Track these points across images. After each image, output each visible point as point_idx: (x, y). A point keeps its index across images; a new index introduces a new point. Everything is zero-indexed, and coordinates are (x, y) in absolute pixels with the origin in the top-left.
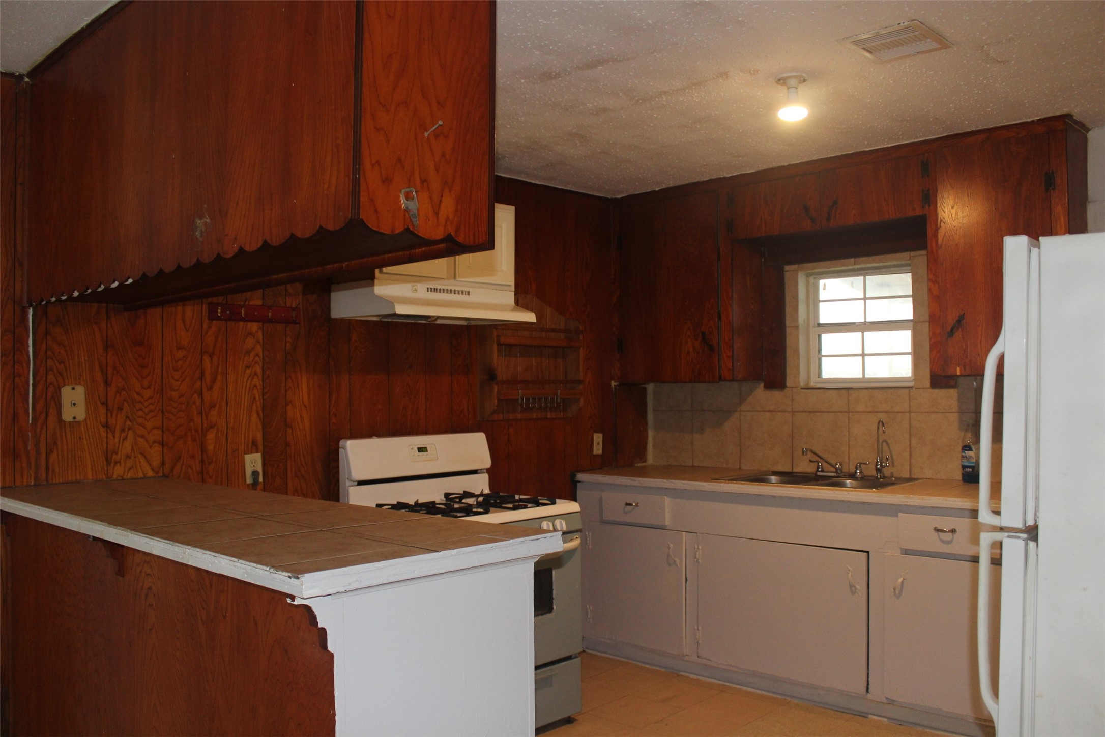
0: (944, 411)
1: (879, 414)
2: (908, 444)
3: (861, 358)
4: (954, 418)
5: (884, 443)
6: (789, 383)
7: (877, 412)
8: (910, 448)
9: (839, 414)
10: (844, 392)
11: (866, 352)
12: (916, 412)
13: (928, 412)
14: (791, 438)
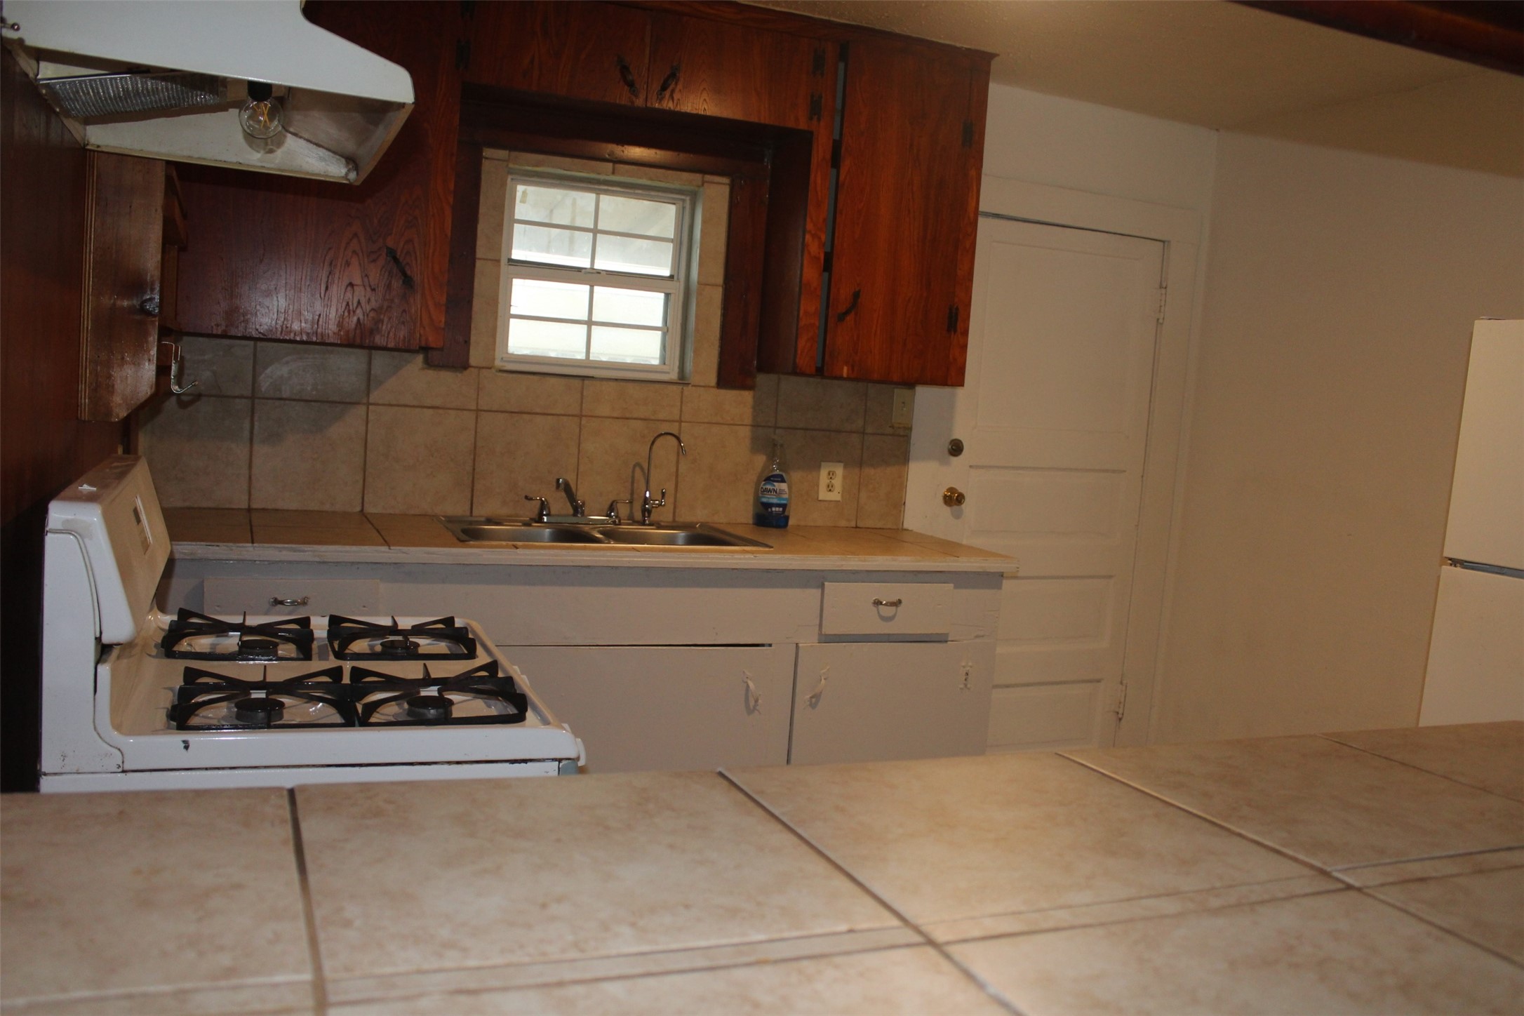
0: (732, 422)
1: (632, 421)
2: (675, 470)
3: (585, 327)
4: (745, 432)
5: (637, 469)
6: (475, 357)
7: (627, 419)
8: (677, 476)
9: (565, 419)
10: (577, 382)
11: (594, 319)
12: (690, 422)
13: (708, 423)
14: (472, 457)
